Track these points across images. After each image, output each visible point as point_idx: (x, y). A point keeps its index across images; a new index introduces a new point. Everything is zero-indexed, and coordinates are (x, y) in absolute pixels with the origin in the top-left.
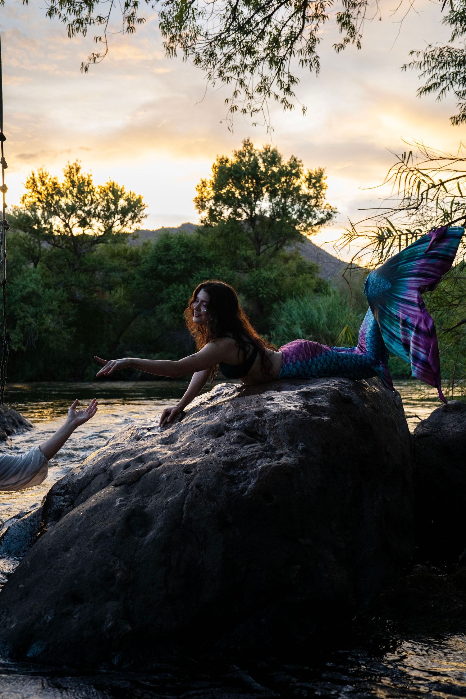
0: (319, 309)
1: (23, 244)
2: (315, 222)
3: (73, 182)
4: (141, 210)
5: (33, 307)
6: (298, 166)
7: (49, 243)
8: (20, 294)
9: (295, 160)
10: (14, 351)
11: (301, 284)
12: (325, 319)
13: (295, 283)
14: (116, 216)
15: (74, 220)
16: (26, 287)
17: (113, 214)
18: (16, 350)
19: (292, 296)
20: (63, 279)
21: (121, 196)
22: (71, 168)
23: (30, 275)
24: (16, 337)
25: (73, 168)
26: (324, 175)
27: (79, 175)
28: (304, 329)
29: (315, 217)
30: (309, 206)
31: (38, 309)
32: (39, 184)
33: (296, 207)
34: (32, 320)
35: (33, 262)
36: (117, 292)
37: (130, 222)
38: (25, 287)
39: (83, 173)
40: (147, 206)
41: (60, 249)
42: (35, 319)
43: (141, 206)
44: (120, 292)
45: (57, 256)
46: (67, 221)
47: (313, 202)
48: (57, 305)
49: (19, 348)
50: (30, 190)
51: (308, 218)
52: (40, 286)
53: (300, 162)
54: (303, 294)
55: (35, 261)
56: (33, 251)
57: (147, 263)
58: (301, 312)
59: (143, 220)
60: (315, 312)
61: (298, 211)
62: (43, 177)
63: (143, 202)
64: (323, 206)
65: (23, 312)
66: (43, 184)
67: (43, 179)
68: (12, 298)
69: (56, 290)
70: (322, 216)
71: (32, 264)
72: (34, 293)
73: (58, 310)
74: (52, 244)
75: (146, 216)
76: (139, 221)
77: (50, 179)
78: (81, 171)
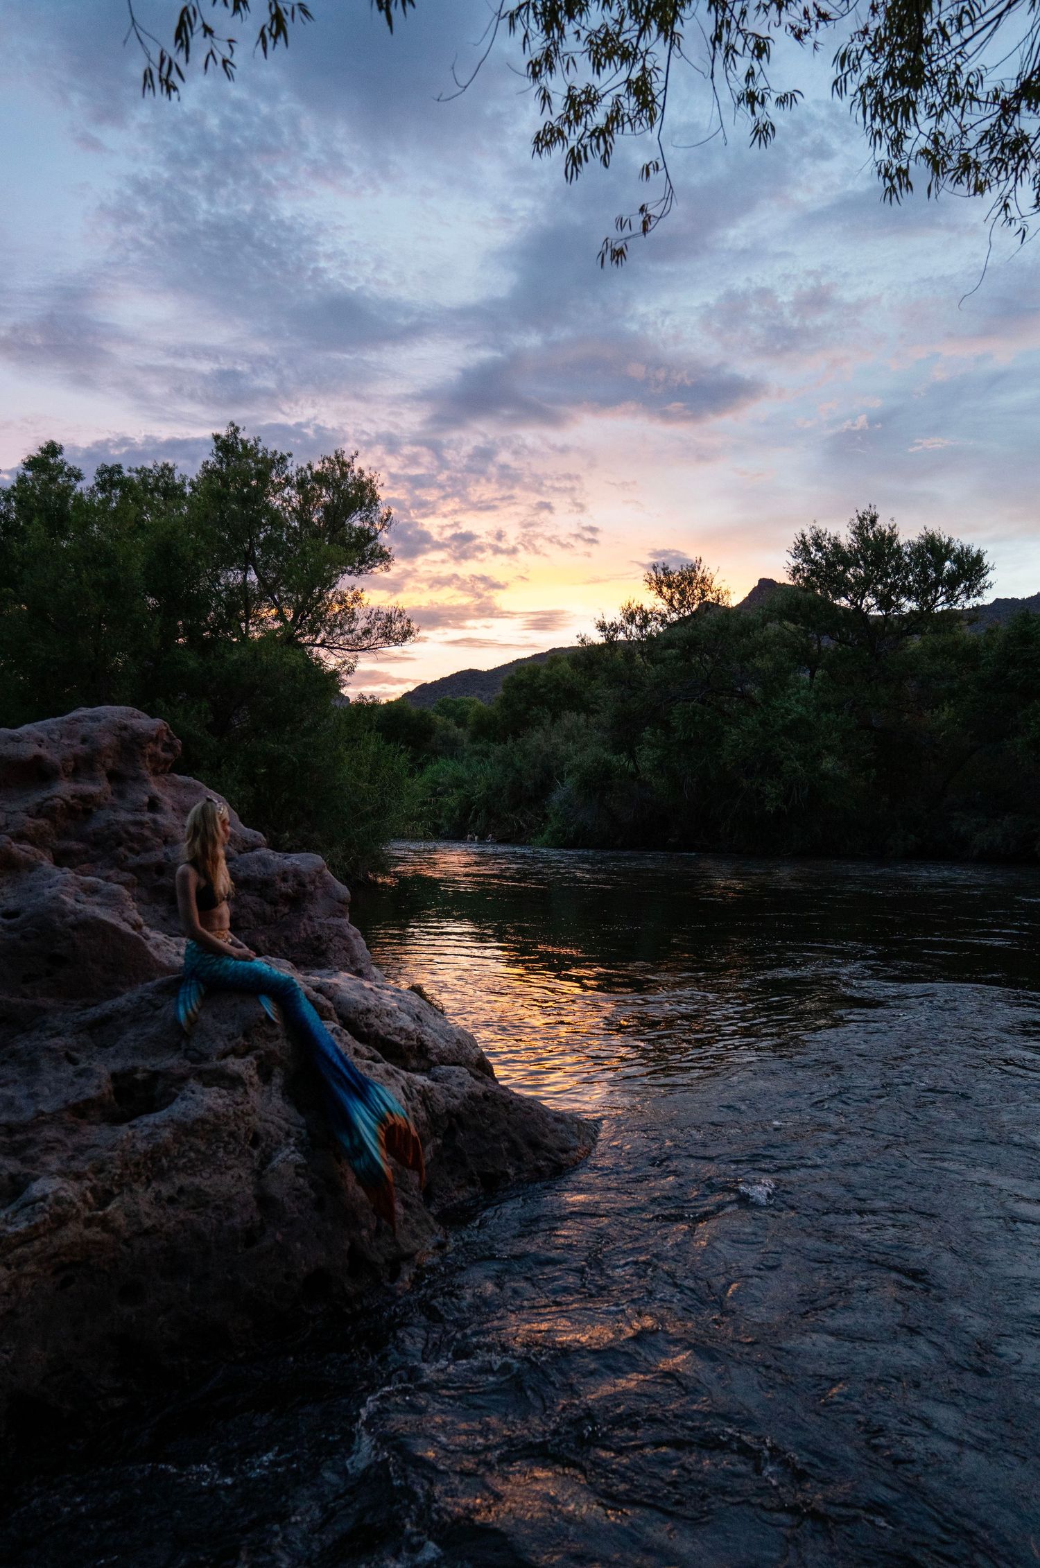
3: (864, 541)
4: (983, 575)
5: (800, 742)
7: (831, 638)
8: (781, 722)
10: (769, 812)
14: (940, 588)
16: (791, 710)
17: (935, 585)
18: (772, 810)
20: (852, 695)
21: (946, 558)
22: (862, 520)
23: (798, 692)
24: (773, 790)
25: (865, 519)
27: (876, 528)
31: (808, 745)
32: (813, 549)
34: (797, 764)
35: (810, 668)
36: (944, 710)
37: (963, 597)
38: (788, 711)
39: (883, 523)
40: (992, 569)
41: (849, 648)
42: (802, 762)
43: (982, 569)
44: (946, 713)
46: (858, 603)
48: (839, 739)
49: (777, 807)
50: (800, 560)
52: (811, 709)
55: (812, 667)
56: (808, 653)
57: (990, 665)
59: (986, 592)
62: (819, 537)
63: (985, 561)
65: (784, 750)
66: (820, 547)
67: (819, 541)
69: (838, 714)
71: (808, 672)
73: (842, 746)
74: (837, 640)
75: (991, 585)
76: (979, 593)
77: (829, 539)
78: (879, 522)
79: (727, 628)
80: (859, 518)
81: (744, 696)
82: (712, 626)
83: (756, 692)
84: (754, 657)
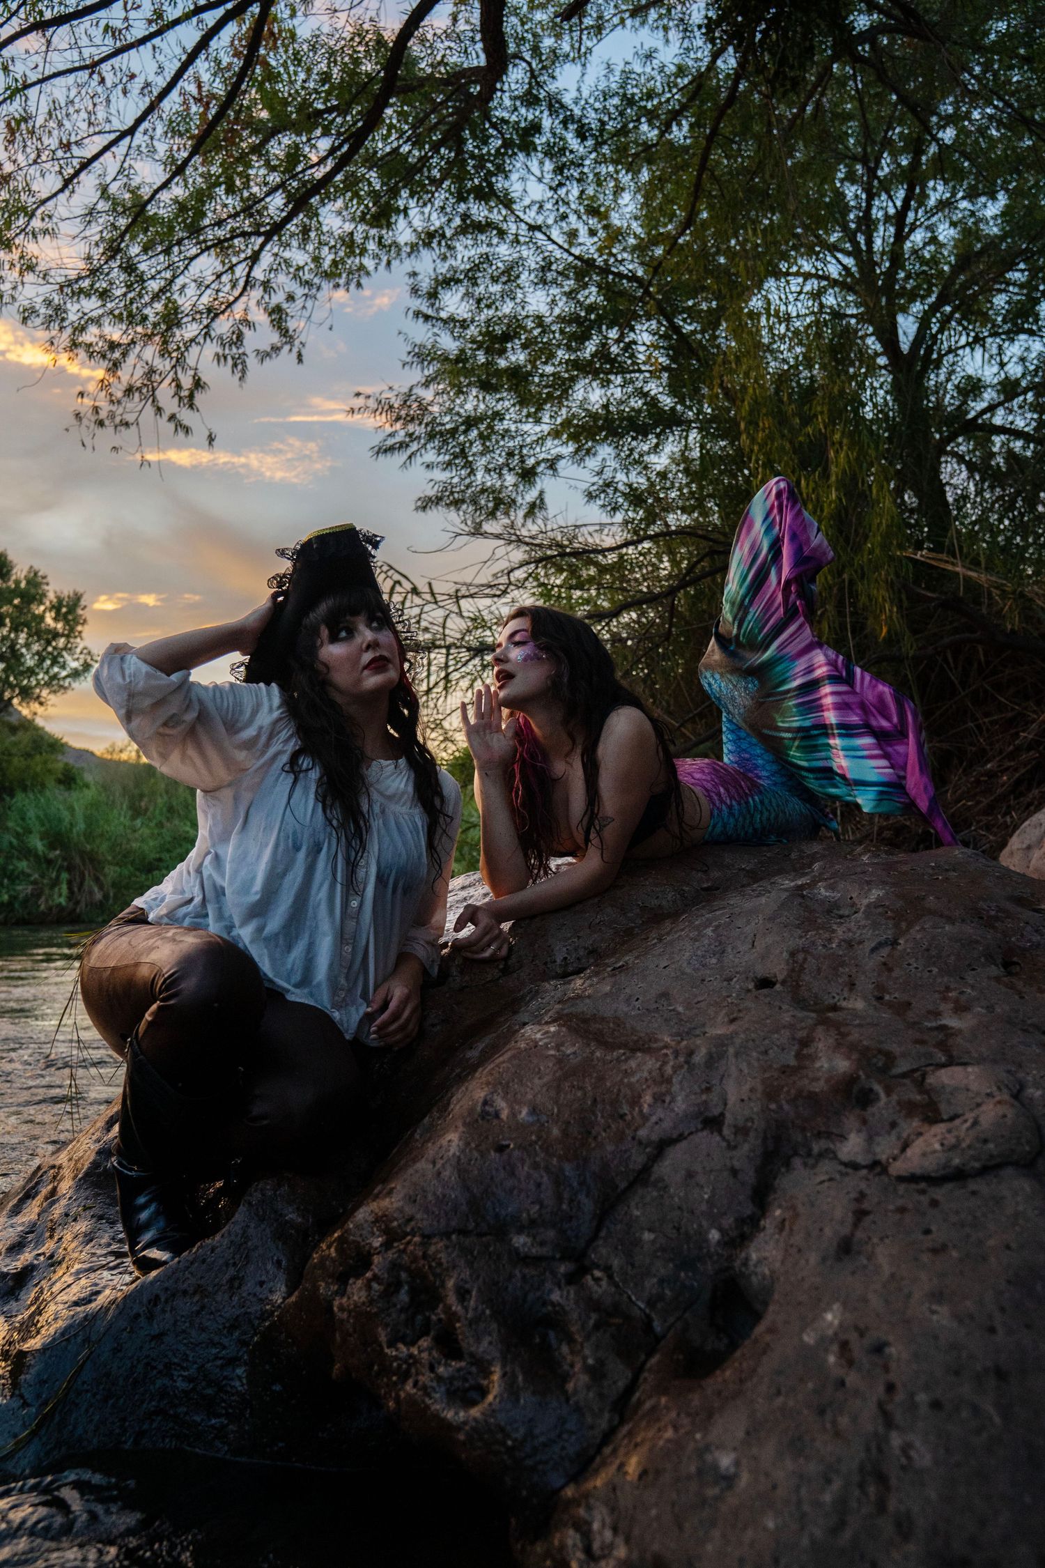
0: (71, 809)
2: (64, 673)
6: (41, 583)
9: (36, 574)
11: (38, 769)
12: (81, 826)
13: (28, 767)
19: (25, 789)
26: (83, 603)
28: (45, 842)
29: (63, 667)
30: (55, 648)
33: (36, 647)
47: (61, 642)
51: (52, 665)
53: (44, 577)
54: (43, 786)
58: (41, 814)
60: (66, 815)
61: (38, 653)
64: (78, 650)
70: (75, 665)
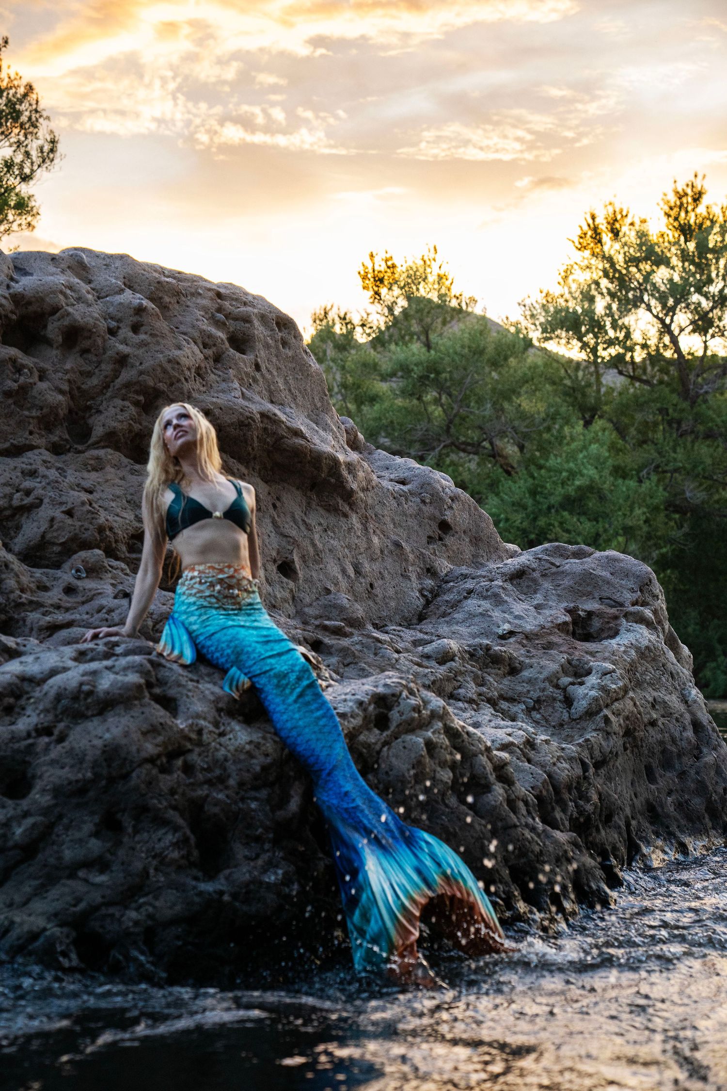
1: (562, 379)
3: (685, 228)
5: (589, 520)
7: (621, 373)
8: (560, 490)
15: (682, 318)
16: (576, 474)
20: (656, 455)
22: (681, 196)
25: (686, 194)
27: (701, 210)
31: (600, 525)
32: (607, 237)
35: (584, 418)
38: (572, 474)
39: (712, 204)
41: (647, 387)
45: (639, 404)
46: (668, 321)
48: (643, 518)
50: (587, 253)
52: (606, 472)
55: (587, 416)
56: (584, 395)
62: (616, 220)
65: (568, 531)
66: (617, 236)
67: (617, 225)
68: (542, 500)
69: (640, 481)
72: (591, 488)
73: (645, 529)
74: (629, 377)
77: (632, 224)
78: (705, 200)
79: (481, 352)
80: (677, 193)
81: (495, 455)
82: (463, 347)
83: (511, 450)
84: (519, 395)
